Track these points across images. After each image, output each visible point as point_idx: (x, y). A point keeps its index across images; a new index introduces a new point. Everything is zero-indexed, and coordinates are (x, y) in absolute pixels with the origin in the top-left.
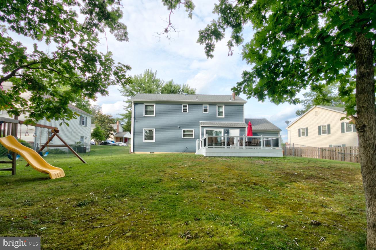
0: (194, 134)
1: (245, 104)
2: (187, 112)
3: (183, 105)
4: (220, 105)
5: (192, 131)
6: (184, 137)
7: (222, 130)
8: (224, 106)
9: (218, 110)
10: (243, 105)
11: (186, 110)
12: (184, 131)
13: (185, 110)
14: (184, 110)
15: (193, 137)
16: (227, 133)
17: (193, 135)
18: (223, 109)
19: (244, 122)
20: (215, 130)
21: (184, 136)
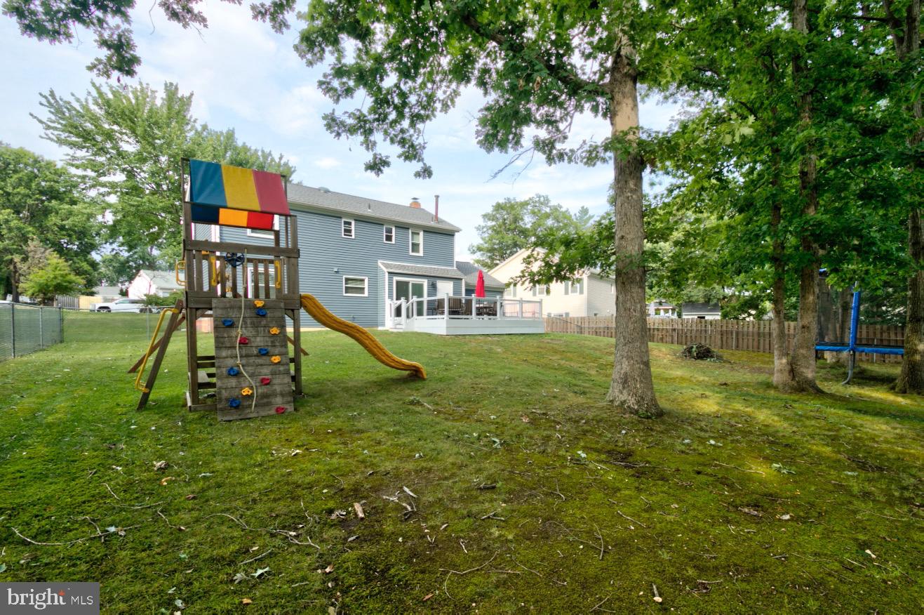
0: (366, 285)
1: (456, 234)
2: (353, 237)
3: (343, 220)
4: (416, 228)
5: (363, 280)
6: (346, 292)
7: (425, 282)
8: (421, 233)
9: (412, 239)
10: (453, 235)
11: (350, 231)
12: (347, 280)
13: (348, 231)
14: (345, 230)
15: (363, 293)
16: (433, 287)
17: (363, 288)
18: (420, 239)
19: (455, 268)
20: (412, 280)
21: (348, 290)
